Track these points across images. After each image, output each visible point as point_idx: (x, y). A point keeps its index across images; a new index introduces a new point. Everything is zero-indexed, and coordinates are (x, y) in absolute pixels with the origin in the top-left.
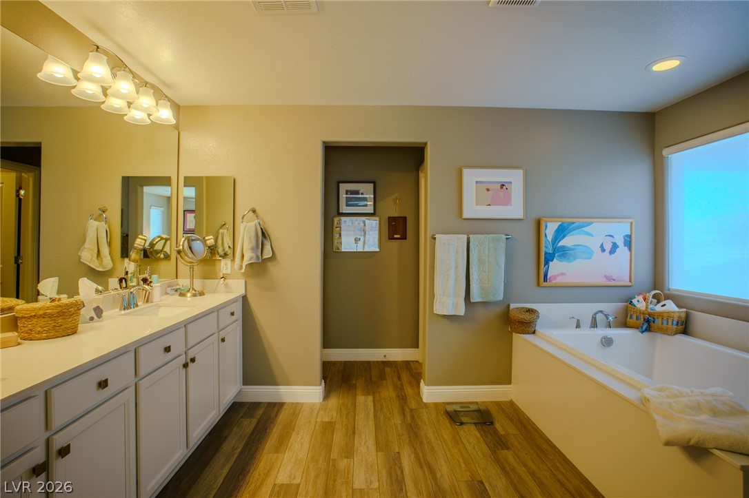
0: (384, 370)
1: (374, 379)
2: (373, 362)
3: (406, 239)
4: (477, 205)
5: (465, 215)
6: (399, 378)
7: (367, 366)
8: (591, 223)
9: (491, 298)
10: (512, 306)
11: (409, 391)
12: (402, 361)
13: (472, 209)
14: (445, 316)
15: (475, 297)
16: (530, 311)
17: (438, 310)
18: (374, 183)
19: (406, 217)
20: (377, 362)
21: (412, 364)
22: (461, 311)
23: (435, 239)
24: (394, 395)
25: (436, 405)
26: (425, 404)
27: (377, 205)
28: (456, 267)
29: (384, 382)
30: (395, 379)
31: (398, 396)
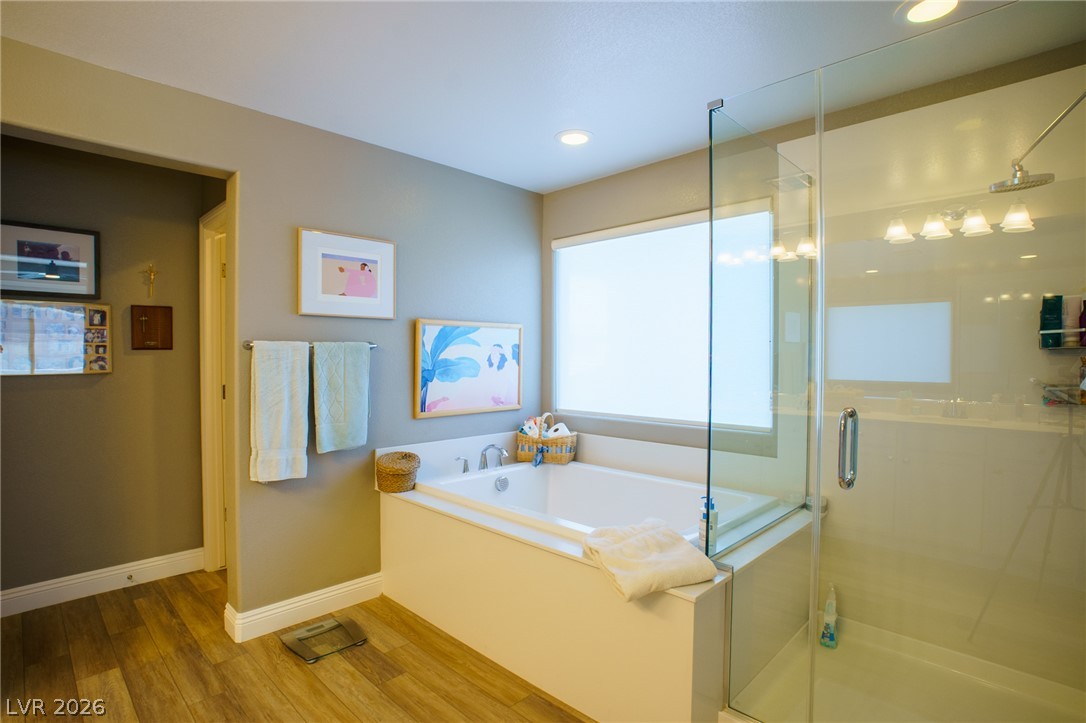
0: (133, 605)
1: (113, 630)
2: (102, 595)
3: (171, 348)
4: (324, 292)
5: (305, 309)
6: (173, 612)
7: (91, 606)
8: (476, 329)
9: (350, 444)
10: (380, 452)
11: (201, 631)
12: (170, 579)
13: (316, 299)
14: (271, 484)
15: (325, 445)
16: (407, 456)
17: (261, 473)
18: (97, 235)
19: (170, 309)
20: (113, 593)
21: (190, 577)
22: (302, 472)
23: (251, 348)
24: (171, 650)
25: (262, 641)
26: (240, 646)
27: (104, 281)
28: (292, 397)
29: (140, 630)
30: (164, 616)
31: (180, 649)
